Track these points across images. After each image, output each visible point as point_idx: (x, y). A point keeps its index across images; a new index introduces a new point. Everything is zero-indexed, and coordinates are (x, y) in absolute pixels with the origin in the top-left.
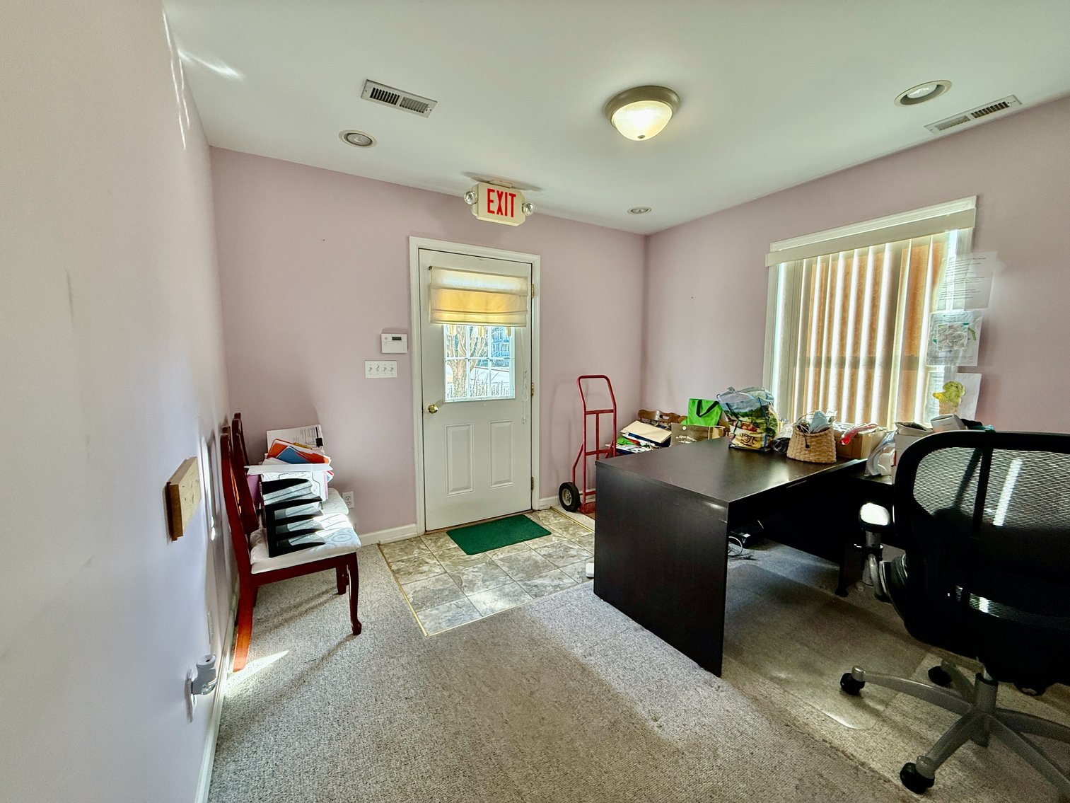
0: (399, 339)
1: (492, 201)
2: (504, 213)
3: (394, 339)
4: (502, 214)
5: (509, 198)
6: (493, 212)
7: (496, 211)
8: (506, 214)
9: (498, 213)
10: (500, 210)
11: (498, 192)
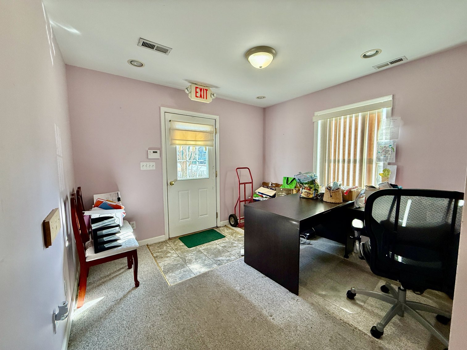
0: (156, 152)
1: (198, 92)
2: (203, 98)
3: (154, 152)
4: (202, 98)
5: (205, 91)
6: (198, 97)
7: (199, 96)
8: (204, 98)
9: (200, 97)
10: (201, 96)
11: (200, 88)
